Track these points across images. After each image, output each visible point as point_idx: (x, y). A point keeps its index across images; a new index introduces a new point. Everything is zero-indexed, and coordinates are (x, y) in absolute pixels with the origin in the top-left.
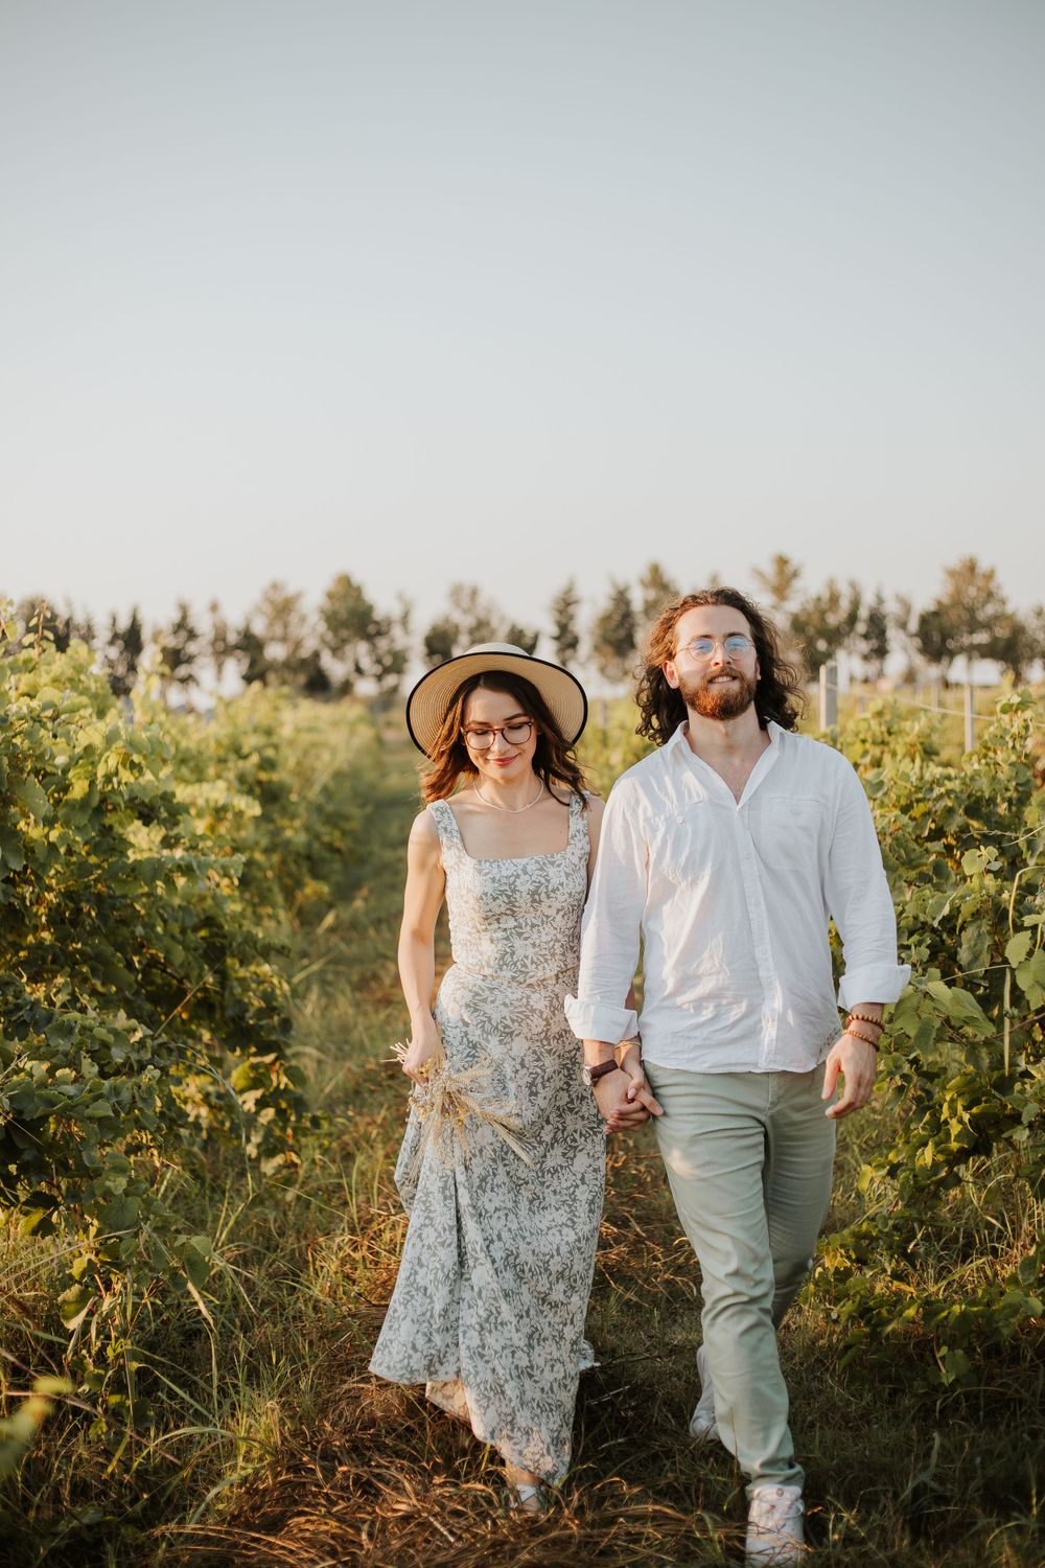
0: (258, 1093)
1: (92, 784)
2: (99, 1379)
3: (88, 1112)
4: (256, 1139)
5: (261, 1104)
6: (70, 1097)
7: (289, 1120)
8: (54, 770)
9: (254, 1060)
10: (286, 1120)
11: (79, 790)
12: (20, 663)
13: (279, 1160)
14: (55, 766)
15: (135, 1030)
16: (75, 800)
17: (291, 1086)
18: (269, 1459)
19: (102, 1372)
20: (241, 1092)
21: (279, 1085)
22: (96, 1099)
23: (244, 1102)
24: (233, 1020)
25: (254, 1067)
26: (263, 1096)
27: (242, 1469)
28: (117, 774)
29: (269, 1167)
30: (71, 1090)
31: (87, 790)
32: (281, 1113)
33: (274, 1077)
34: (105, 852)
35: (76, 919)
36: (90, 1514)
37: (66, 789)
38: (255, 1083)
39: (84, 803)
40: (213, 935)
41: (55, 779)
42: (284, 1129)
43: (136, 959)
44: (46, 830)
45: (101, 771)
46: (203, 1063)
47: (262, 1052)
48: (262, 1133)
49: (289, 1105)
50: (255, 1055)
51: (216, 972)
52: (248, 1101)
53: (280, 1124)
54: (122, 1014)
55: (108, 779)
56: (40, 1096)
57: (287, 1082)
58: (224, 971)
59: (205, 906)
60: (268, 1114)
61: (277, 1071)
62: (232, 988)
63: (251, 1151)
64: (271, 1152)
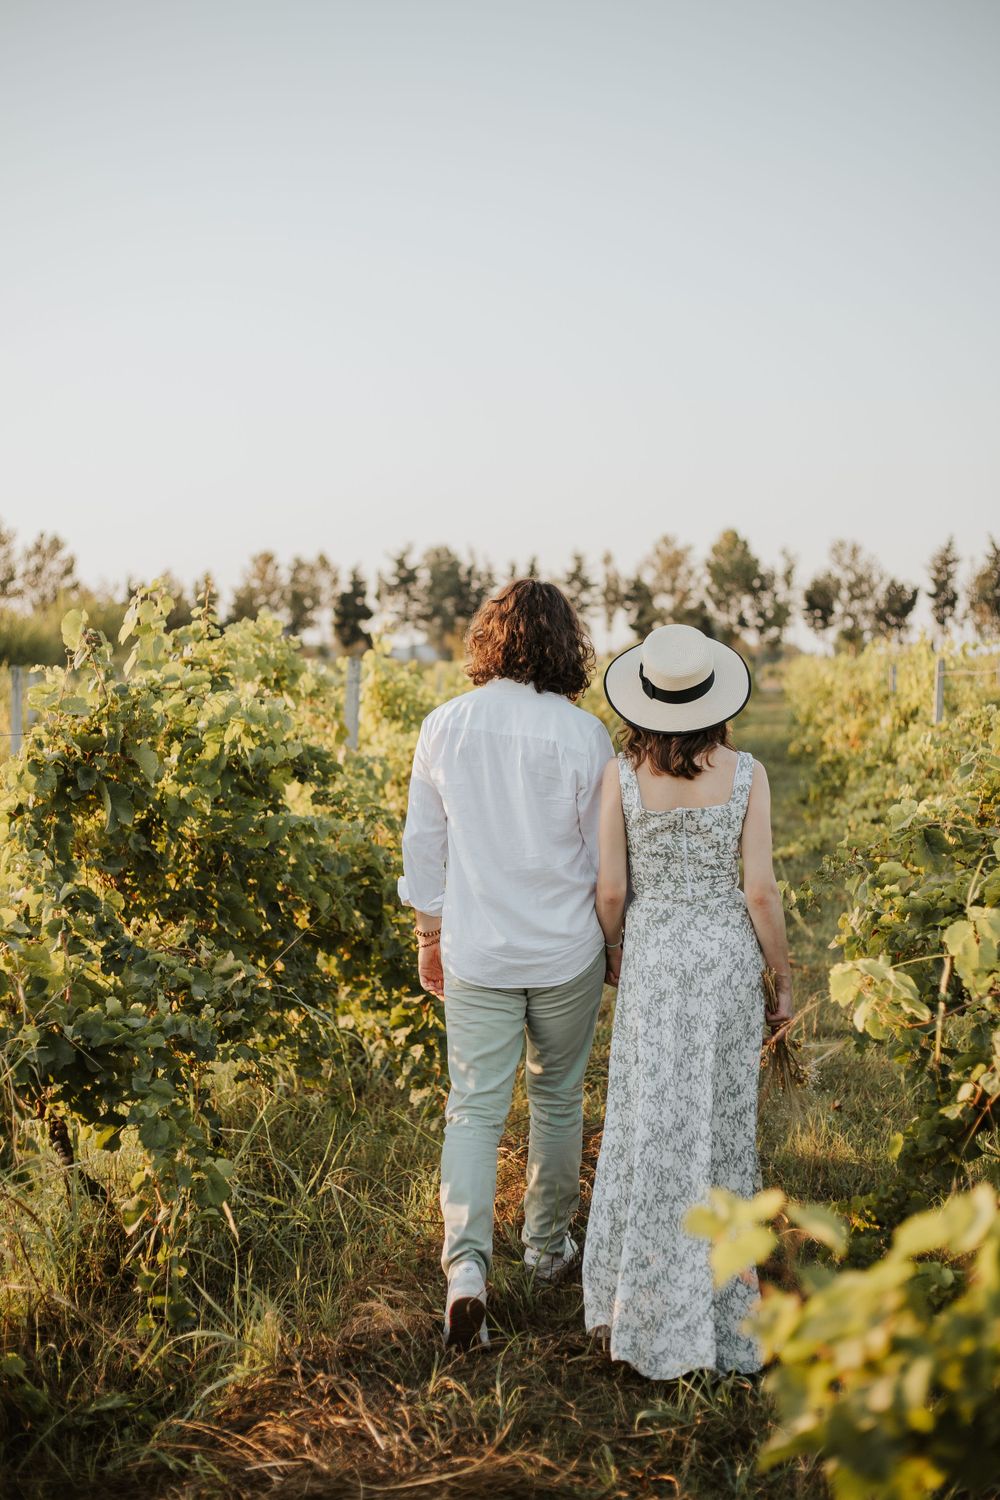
0: (407, 1031)
1: (222, 746)
2: (150, 1279)
3: (143, 1043)
4: (406, 1071)
5: (412, 1039)
6: (134, 1030)
7: (434, 1056)
8: (194, 732)
9: (405, 999)
10: (432, 1057)
11: (209, 753)
12: (190, 633)
13: (426, 1092)
14: (197, 729)
15: (240, 970)
16: (207, 762)
18: (266, 1364)
19: (153, 1275)
20: (395, 1028)
21: (427, 1023)
22: (154, 1032)
23: (395, 1038)
24: (390, 961)
25: (406, 1006)
26: (411, 1034)
27: (240, 1371)
28: (240, 740)
29: (416, 1097)
30: (135, 1022)
31: (218, 752)
32: (429, 1050)
33: (424, 1016)
34: (238, 808)
35: (218, 866)
36: (115, 1400)
37: (200, 749)
38: (406, 1021)
39: (214, 764)
40: (372, 883)
41: (194, 741)
42: (430, 1064)
43: (281, 904)
44: (181, 786)
45: (227, 739)
46: (381, 999)
47: (414, 993)
48: (411, 1067)
49: (436, 1043)
50: (408, 995)
51: (369, 917)
52: (401, 1036)
53: (427, 1060)
54: (231, 955)
55: (234, 745)
56: (106, 1027)
57: (437, 1021)
58: (380, 917)
59: (366, 856)
60: (418, 1051)
61: (427, 1011)
62: (388, 933)
63: (400, 1083)
64: (420, 1085)
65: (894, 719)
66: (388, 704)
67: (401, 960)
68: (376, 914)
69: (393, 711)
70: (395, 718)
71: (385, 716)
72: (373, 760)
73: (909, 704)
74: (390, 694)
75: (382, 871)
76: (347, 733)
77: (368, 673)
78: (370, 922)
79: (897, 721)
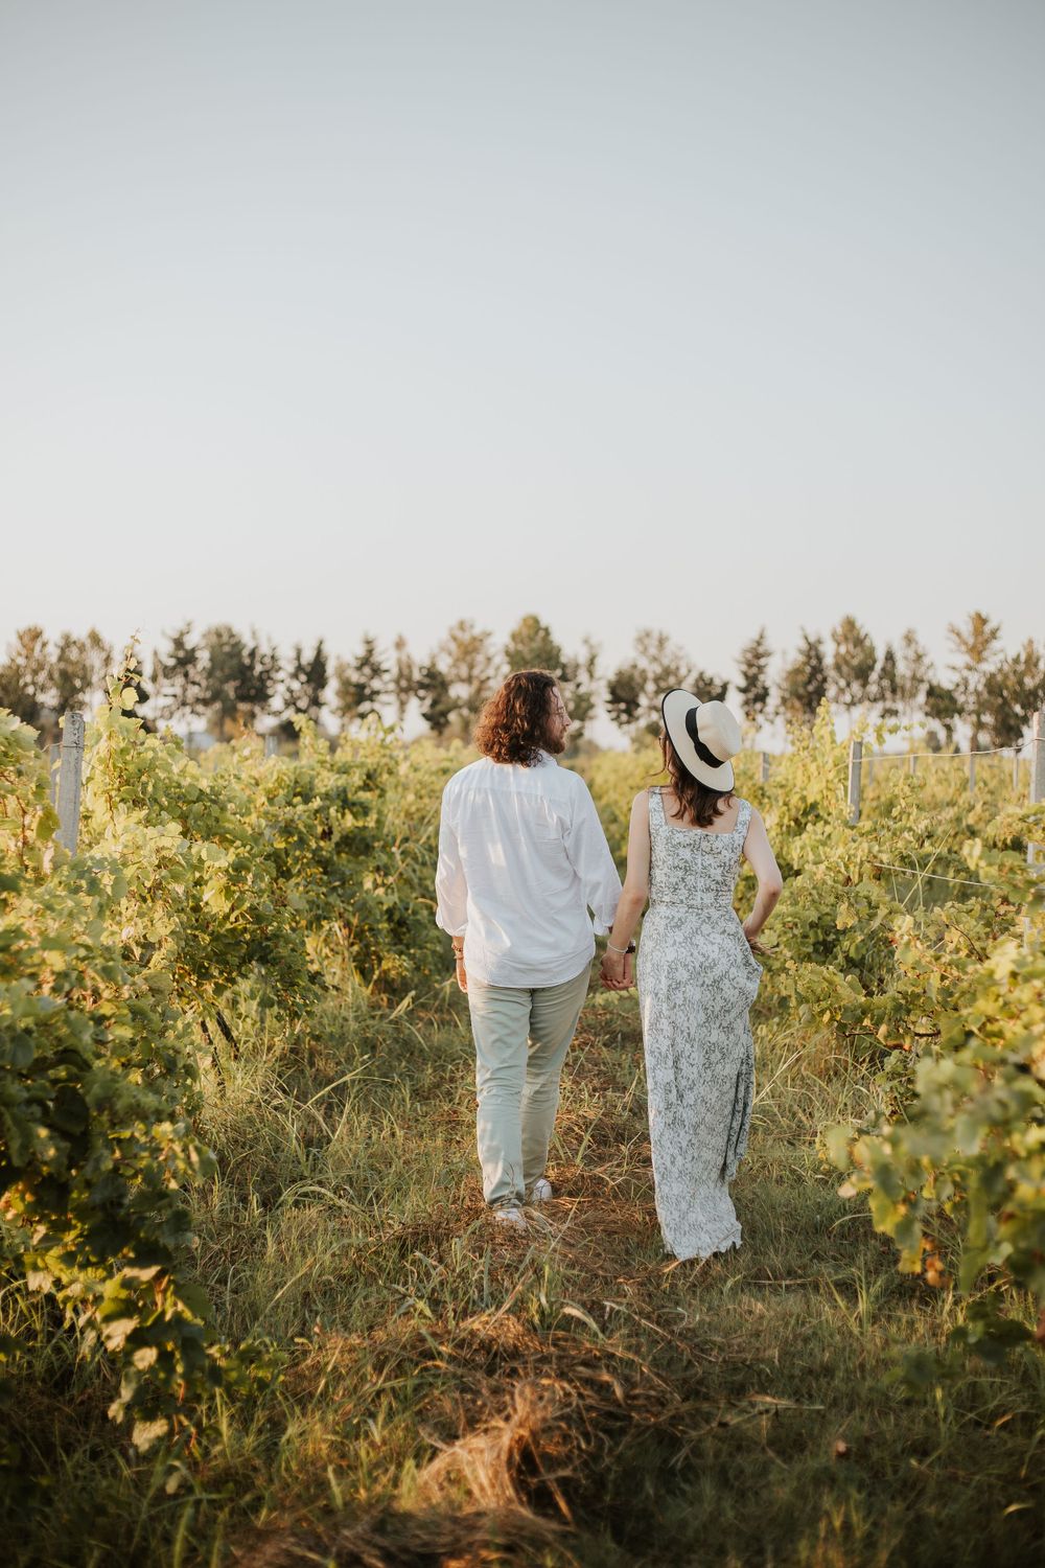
0: (128, 1325)
4: (126, 1393)
5: (136, 1340)
7: (176, 1368)
9: (129, 1272)
10: (171, 1371)
13: (159, 1428)
17: (188, 1315)
20: (108, 1319)
21: (163, 1313)
23: (109, 1337)
24: (103, 1207)
25: (129, 1284)
26: (135, 1331)
29: (145, 1435)
32: (165, 1358)
33: (159, 1298)
38: (126, 1309)
40: (72, 1078)
47: (141, 1261)
48: (134, 1385)
49: (176, 1348)
50: (132, 1263)
51: (65, 1136)
52: (118, 1333)
53: (162, 1375)
57: (180, 1306)
58: (86, 1134)
59: (64, 1031)
60: (146, 1357)
61: (164, 1292)
62: (98, 1161)
63: (115, 1411)
64: (150, 1416)
65: (781, 818)
66: (127, 783)
67: (120, 1205)
68: (77, 1130)
69: (136, 792)
70: (137, 803)
71: (122, 800)
72: (100, 863)
73: (803, 799)
74: (131, 768)
75: (88, 1056)
76: (56, 823)
77: (100, 736)
78: (65, 1145)
79: (786, 821)
